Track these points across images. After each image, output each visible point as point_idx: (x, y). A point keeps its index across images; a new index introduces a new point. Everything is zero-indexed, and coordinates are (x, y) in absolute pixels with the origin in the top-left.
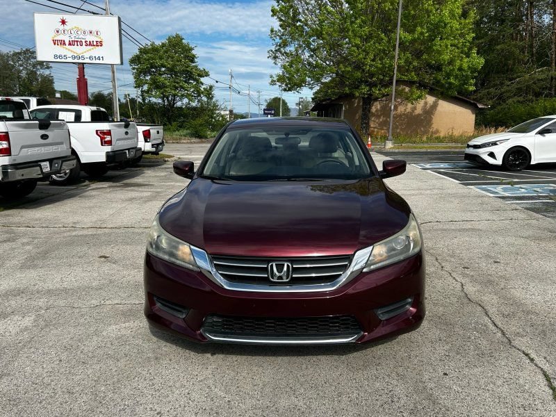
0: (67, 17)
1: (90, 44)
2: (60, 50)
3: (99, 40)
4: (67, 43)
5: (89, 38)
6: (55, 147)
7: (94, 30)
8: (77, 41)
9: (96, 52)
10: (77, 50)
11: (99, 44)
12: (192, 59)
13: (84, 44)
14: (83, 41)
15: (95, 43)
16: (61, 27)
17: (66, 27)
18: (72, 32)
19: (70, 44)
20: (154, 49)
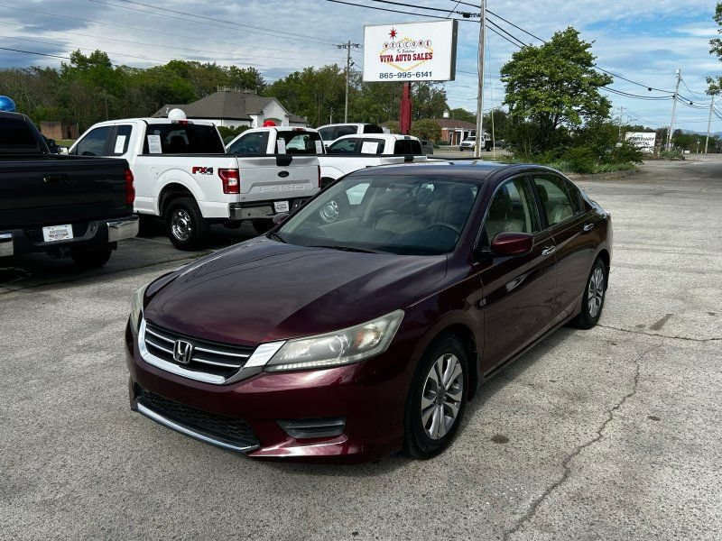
0: (397, 28)
1: (419, 58)
2: (387, 68)
3: (429, 51)
4: (394, 58)
5: (419, 50)
6: (299, 186)
7: (424, 40)
8: (405, 55)
9: (424, 66)
10: (405, 66)
11: (429, 56)
12: (587, 61)
13: (412, 58)
14: (412, 54)
15: (424, 56)
16: (390, 40)
17: (396, 40)
18: (401, 45)
19: (397, 60)
20: (532, 53)
